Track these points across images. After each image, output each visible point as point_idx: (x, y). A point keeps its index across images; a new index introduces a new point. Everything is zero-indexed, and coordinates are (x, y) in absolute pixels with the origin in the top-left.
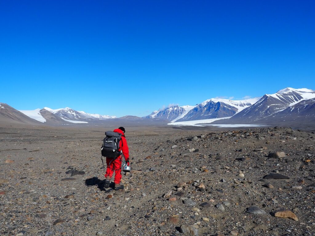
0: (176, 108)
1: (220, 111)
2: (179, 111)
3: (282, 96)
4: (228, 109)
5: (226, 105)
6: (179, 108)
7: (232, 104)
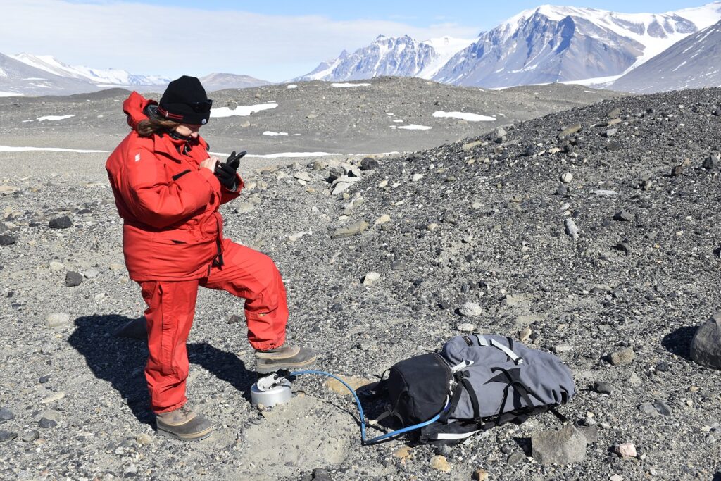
0: (402, 47)
1: (572, 52)
2: (412, 59)
4: (604, 45)
5: (598, 30)
6: (413, 48)
7: (620, 25)
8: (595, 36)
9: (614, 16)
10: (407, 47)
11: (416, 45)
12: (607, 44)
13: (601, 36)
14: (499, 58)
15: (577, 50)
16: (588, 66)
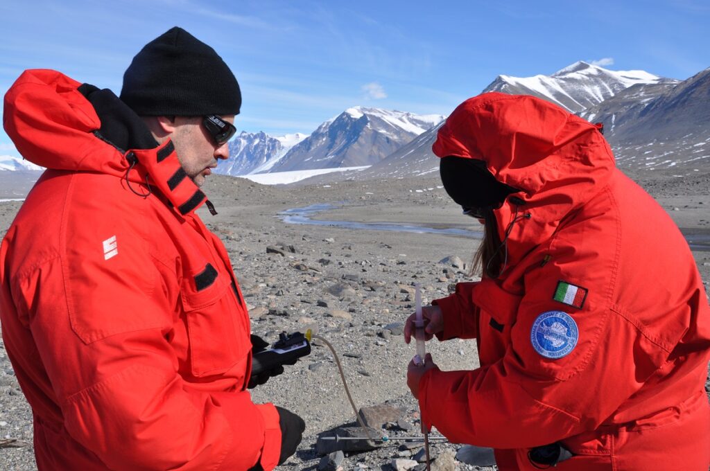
0: (257, 141)
1: (360, 145)
2: (263, 151)
3: (562, 86)
4: (387, 138)
5: (386, 126)
6: (265, 142)
7: (413, 124)
8: (383, 131)
9: (411, 117)
10: (261, 141)
11: (268, 139)
12: (391, 137)
13: (387, 131)
14: (309, 148)
15: (364, 142)
16: (370, 156)
